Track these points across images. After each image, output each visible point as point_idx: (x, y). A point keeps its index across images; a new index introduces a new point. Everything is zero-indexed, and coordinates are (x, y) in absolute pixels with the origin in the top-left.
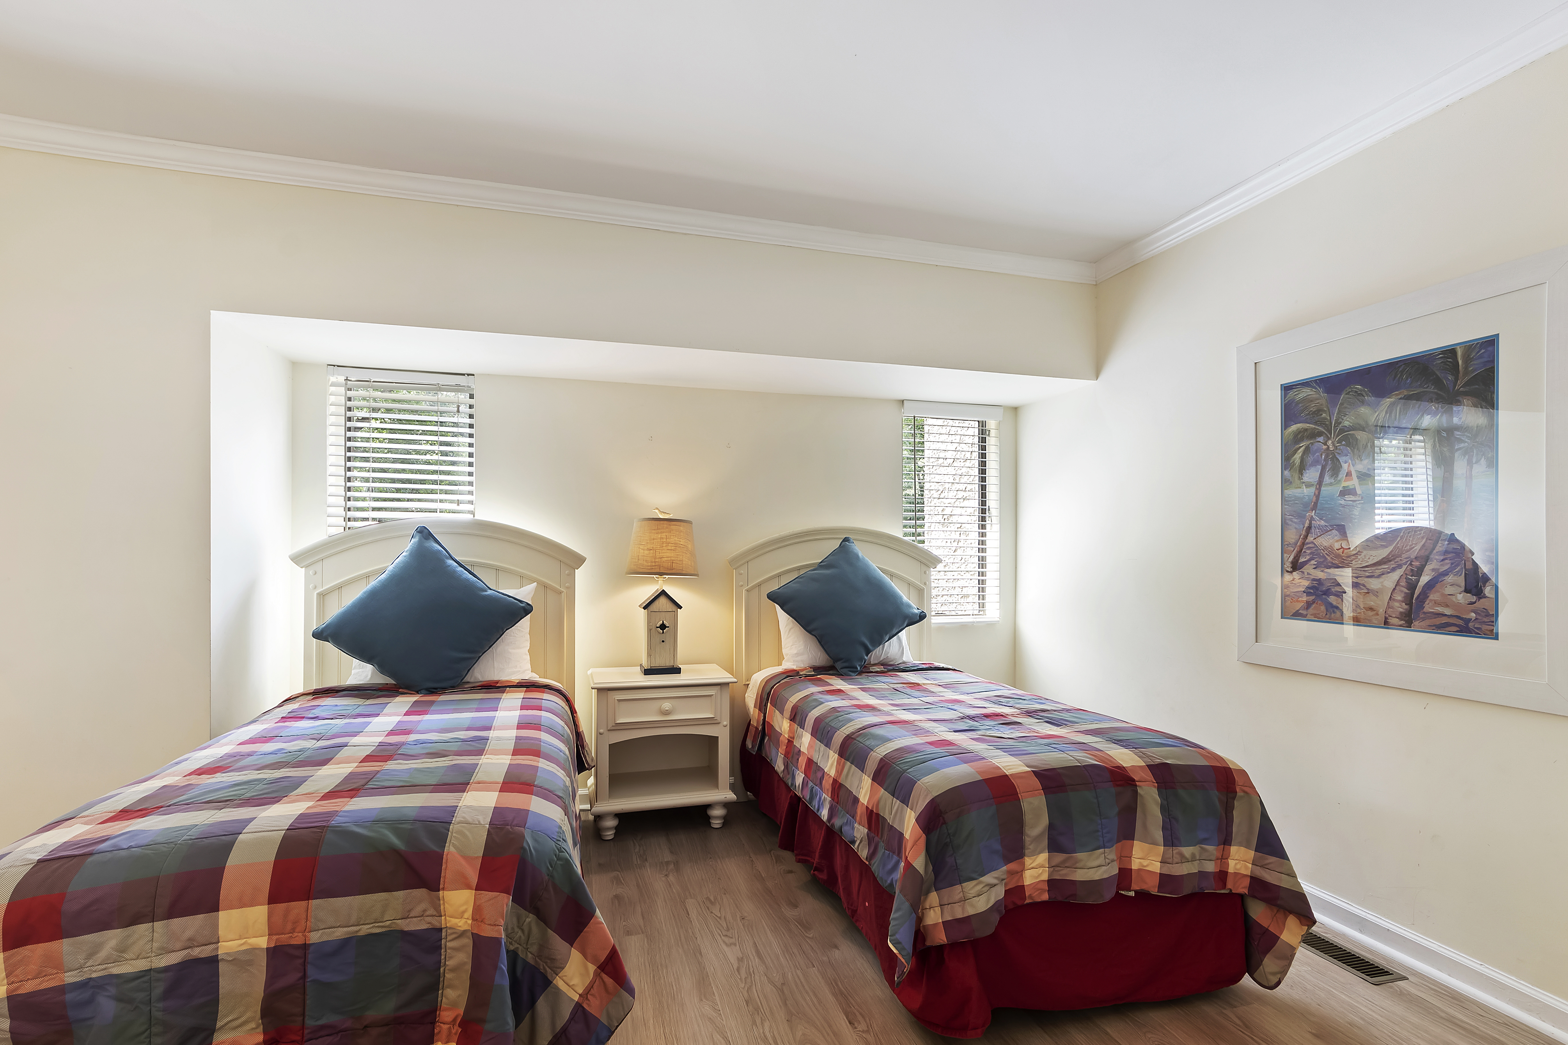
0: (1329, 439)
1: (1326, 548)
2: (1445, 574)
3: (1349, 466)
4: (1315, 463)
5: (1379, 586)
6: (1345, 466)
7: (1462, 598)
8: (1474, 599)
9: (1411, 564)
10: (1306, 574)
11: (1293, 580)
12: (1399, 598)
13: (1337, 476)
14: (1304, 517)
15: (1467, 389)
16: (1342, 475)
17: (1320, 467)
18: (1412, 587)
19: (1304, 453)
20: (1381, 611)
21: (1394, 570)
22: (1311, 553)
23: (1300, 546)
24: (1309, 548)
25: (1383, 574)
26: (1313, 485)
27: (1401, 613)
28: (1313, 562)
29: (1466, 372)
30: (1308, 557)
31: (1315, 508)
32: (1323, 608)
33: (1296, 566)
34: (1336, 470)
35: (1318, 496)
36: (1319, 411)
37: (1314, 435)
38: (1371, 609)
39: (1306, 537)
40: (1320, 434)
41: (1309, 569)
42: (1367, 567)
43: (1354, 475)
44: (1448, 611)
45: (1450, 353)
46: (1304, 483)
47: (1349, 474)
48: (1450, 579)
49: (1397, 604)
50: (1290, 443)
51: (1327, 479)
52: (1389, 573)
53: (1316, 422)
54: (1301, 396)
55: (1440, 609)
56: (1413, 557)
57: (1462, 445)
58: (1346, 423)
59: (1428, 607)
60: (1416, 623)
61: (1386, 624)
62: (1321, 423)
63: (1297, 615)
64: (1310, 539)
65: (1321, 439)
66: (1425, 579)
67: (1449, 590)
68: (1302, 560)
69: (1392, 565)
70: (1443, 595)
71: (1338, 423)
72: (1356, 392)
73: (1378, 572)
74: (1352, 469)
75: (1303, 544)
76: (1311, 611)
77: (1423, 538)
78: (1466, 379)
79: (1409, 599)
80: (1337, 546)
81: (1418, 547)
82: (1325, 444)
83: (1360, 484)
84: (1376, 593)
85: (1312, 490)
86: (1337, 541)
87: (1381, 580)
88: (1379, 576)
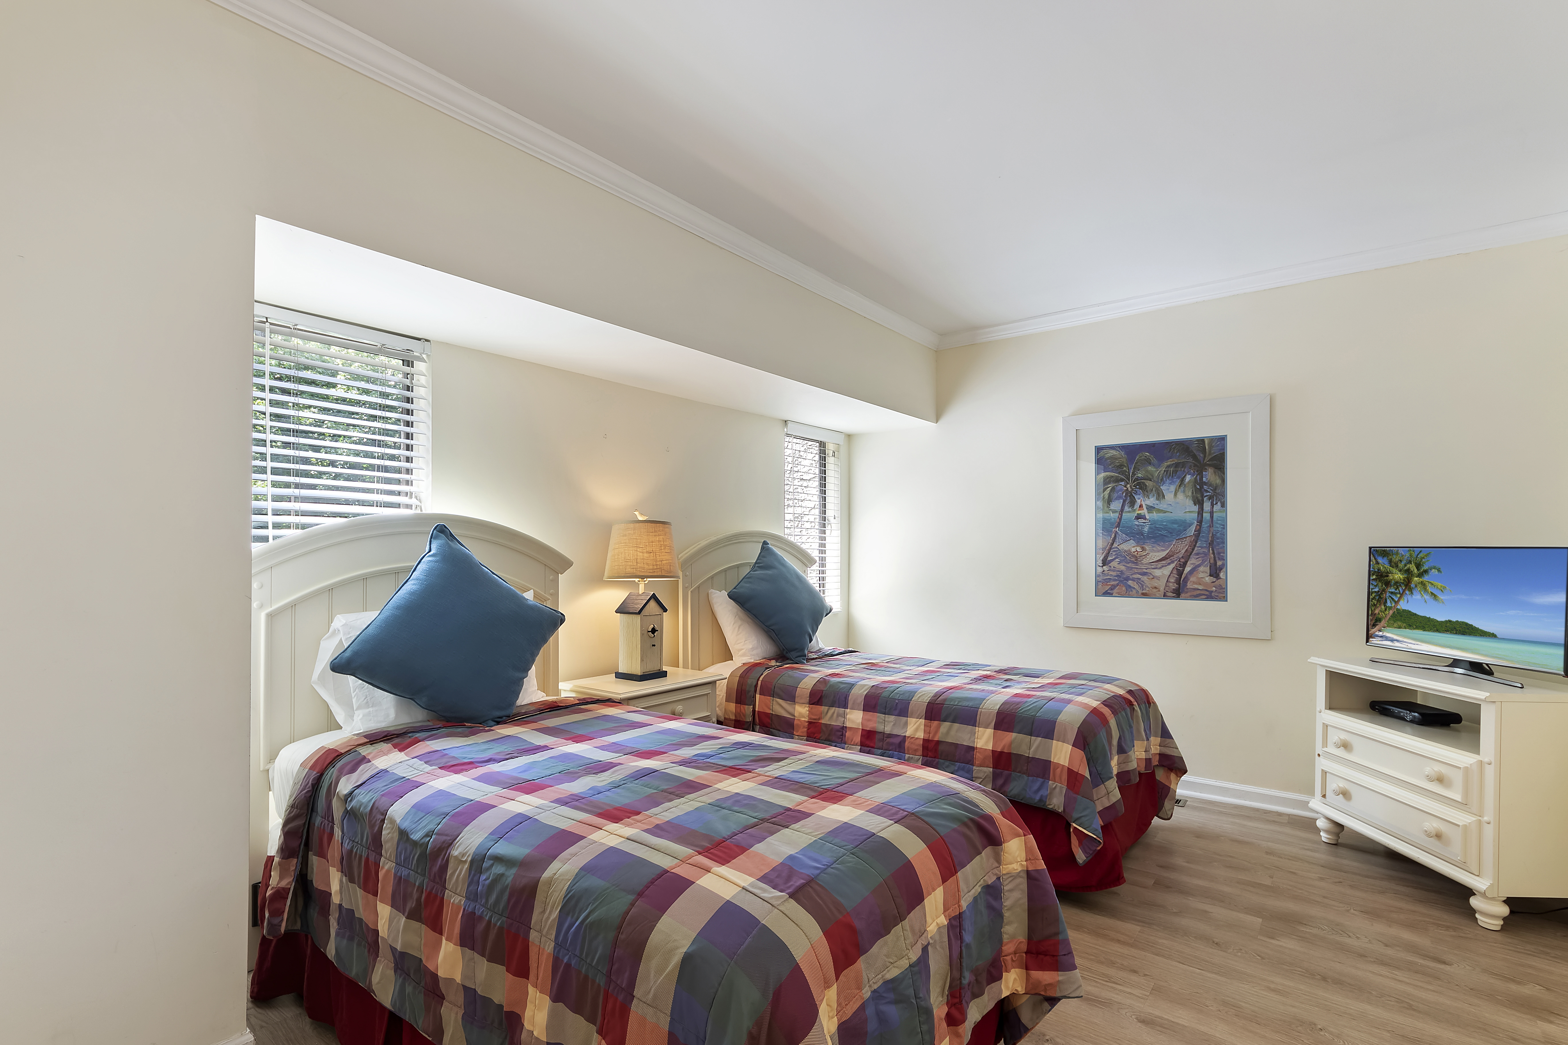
0: (1128, 484)
1: (1126, 551)
2: (1199, 566)
3: (1141, 501)
4: (1118, 498)
5: (1161, 574)
6: (1139, 501)
7: (1208, 579)
8: (1215, 579)
9: (1179, 561)
10: (1112, 567)
11: (1104, 571)
12: (1173, 581)
13: (1133, 507)
14: (1111, 531)
15: (1210, 463)
16: (1137, 506)
17: (1122, 501)
18: (1180, 574)
19: (1111, 490)
20: (1162, 589)
21: (1169, 564)
22: (1115, 555)
23: (1108, 550)
24: (1115, 551)
25: (1163, 567)
26: (1117, 512)
27: (1174, 589)
28: (1117, 560)
29: (1210, 454)
30: (1114, 557)
31: (1118, 526)
32: (1124, 588)
33: (1105, 562)
34: (1133, 503)
35: (1120, 519)
36: (1121, 466)
37: (1118, 480)
38: (1156, 588)
39: (1112, 544)
40: (1122, 480)
41: (1114, 564)
42: (1152, 562)
43: (1144, 507)
44: (1200, 587)
45: (1201, 441)
46: (1111, 510)
47: (1141, 506)
48: (1202, 569)
49: (1171, 584)
50: (1101, 484)
51: (1126, 508)
52: (1166, 566)
53: (1120, 472)
54: (1109, 455)
55: (1196, 586)
56: (1180, 556)
57: (1208, 494)
58: (1140, 475)
59: (1190, 585)
60: (1182, 595)
61: (1165, 596)
62: (1123, 473)
63: (1107, 594)
64: (1115, 545)
65: (1123, 483)
66: (1188, 569)
67: (1201, 575)
68: (1109, 558)
69: (1168, 561)
70: (1197, 578)
71: (1134, 474)
72: (1146, 457)
73: (1160, 566)
74: (1143, 503)
75: (1111, 549)
76: (1116, 591)
77: (1187, 545)
78: (1210, 457)
79: (1178, 582)
80: (1133, 550)
81: (1183, 551)
82: (1126, 487)
83: (1148, 513)
84: (1158, 578)
85: (1117, 514)
86: (1134, 547)
87: (1161, 570)
88: (1160, 568)
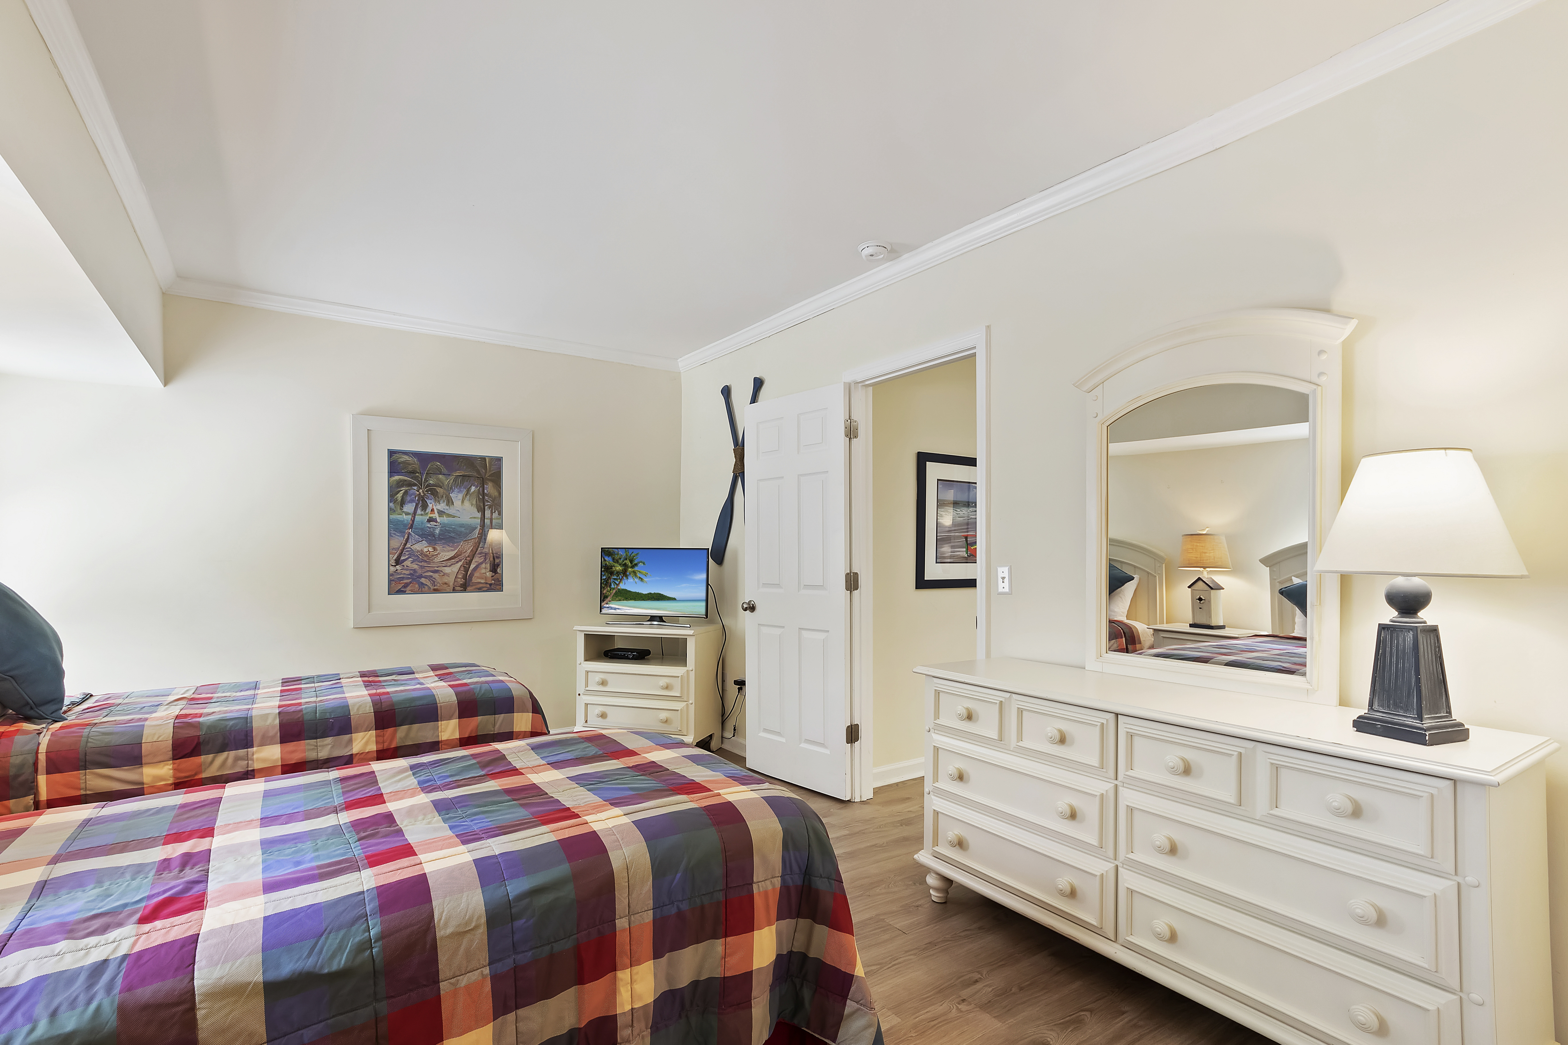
0: (421, 489)
1: (418, 551)
2: (481, 563)
3: (433, 505)
4: (411, 501)
5: (450, 571)
6: (430, 506)
7: (489, 574)
8: (494, 574)
9: (466, 559)
10: (405, 566)
11: (397, 570)
12: (461, 577)
13: (425, 511)
14: (404, 532)
15: (490, 478)
16: (429, 510)
17: (415, 504)
18: (466, 570)
19: (404, 494)
20: (451, 584)
21: (457, 562)
22: (408, 554)
23: (401, 550)
24: (407, 551)
25: (452, 565)
26: (410, 514)
27: (461, 584)
28: (410, 559)
29: (490, 471)
30: (407, 557)
31: (411, 527)
32: (417, 586)
33: (398, 562)
34: (425, 507)
35: (413, 521)
36: (414, 472)
37: (411, 485)
38: (446, 584)
39: (405, 544)
40: (415, 485)
41: (408, 563)
42: (443, 561)
43: (436, 511)
44: (483, 581)
45: (483, 459)
46: (404, 512)
47: (433, 510)
48: (483, 565)
49: (459, 580)
50: (394, 486)
51: (419, 511)
52: (455, 564)
53: (412, 477)
54: (402, 460)
55: (479, 580)
56: (467, 556)
57: (488, 503)
58: (431, 482)
59: (474, 580)
60: (469, 588)
61: (454, 591)
62: (416, 478)
63: (400, 592)
64: (408, 545)
65: (415, 488)
66: (472, 566)
67: (483, 571)
68: (402, 558)
69: (457, 559)
70: (480, 573)
71: (426, 481)
72: (437, 466)
73: (449, 564)
74: (434, 507)
75: (404, 549)
76: (409, 588)
77: (472, 545)
78: (490, 473)
79: (465, 577)
80: (426, 550)
81: (469, 551)
82: (418, 491)
83: (439, 517)
84: (448, 575)
85: (410, 517)
86: (425, 547)
87: (451, 568)
88: (450, 566)
